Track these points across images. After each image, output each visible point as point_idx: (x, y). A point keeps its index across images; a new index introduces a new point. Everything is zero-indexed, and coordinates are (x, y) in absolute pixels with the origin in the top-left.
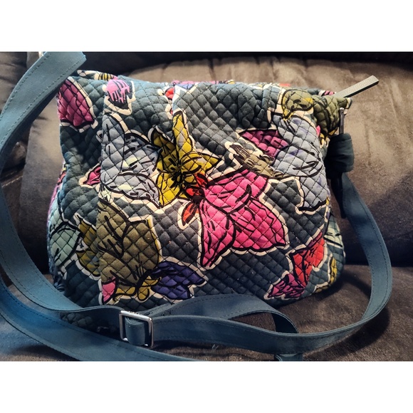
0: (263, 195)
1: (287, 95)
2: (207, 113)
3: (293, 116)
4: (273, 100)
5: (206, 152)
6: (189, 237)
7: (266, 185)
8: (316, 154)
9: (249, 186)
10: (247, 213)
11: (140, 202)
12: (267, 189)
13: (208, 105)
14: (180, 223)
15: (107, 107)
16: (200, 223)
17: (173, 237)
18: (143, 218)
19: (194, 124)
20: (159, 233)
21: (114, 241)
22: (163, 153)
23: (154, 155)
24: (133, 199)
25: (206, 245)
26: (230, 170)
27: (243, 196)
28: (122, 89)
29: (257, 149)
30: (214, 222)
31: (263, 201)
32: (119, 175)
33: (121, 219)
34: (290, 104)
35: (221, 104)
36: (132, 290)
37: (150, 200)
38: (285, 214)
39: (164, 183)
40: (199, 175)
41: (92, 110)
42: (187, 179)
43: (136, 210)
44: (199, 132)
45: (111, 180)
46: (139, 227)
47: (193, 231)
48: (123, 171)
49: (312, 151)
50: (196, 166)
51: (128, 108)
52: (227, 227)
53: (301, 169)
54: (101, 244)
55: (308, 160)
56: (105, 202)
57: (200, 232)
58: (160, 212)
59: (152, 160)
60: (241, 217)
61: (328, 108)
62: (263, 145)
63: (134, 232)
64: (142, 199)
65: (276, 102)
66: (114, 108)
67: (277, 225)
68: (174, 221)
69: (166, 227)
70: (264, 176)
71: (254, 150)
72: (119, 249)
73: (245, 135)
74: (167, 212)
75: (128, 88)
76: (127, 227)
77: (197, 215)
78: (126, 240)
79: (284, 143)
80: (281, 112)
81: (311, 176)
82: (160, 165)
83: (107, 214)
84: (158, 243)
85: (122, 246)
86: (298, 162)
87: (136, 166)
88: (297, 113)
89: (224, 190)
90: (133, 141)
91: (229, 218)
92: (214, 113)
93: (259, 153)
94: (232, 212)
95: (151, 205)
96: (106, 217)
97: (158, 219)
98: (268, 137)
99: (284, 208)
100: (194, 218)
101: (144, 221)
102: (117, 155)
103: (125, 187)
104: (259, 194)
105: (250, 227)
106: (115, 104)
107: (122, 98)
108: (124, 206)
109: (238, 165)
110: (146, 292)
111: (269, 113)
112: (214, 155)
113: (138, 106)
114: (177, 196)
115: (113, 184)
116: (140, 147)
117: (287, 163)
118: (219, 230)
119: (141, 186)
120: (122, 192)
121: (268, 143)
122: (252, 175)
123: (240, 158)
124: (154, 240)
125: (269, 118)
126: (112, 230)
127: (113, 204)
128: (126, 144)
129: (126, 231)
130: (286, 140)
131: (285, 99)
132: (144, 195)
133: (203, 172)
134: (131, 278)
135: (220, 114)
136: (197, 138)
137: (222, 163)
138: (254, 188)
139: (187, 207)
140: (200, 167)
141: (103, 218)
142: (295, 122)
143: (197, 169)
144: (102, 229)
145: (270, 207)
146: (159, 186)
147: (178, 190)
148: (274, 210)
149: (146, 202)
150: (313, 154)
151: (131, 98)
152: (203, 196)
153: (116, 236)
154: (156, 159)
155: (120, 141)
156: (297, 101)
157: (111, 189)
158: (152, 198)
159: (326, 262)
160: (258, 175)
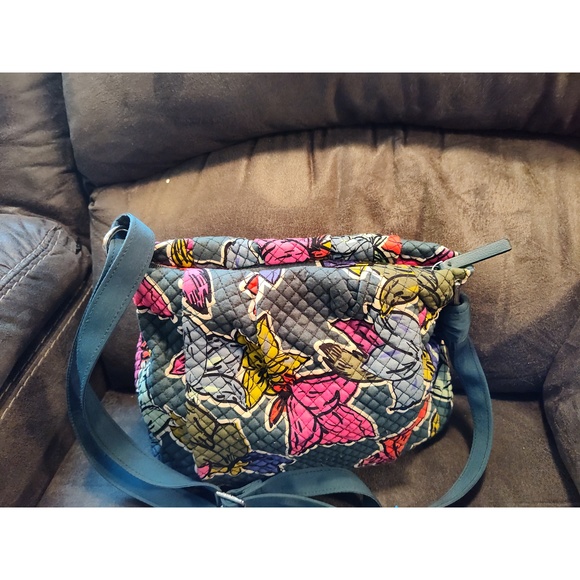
0: (353, 399)
1: (387, 287)
2: (295, 305)
3: (393, 312)
4: (370, 295)
5: (295, 351)
6: (278, 438)
7: (355, 390)
8: (414, 353)
9: (337, 392)
10: (334, 417)
11: (227, 405)
12: (357, 395)
13: (296, 297)
14: (267, 424)
15: (185, 309)
16: (287, 423)
17: (261, 438)
18: (231, 421)
19: (281, 322)
20: (248, 435)
21: (205, 438)
22: (248, 351)
23: (238, 353)
24: (221, 401)
25: (293, 445)
26: (319, 371)
27: (331, 401)
28: (200, 289)
29: (350, 343)
30: (301, 422)
31: (352, 407)
32: (204, 376)
33: (210, 421)
34: (391, 298)
35: (311, 294)
36: (226, 469)
37: (237, 403)
38: (375, 414)
39: (251, 380)
40: (287, 375)
41: (169, 307)
42: (274, 380)
43: (224, 413)
44: (286, 331)
45: (196, 381)
46: (227, 428)
47: (280, 432)
48: (208, 370)
49: (411, 350)
50: (283, 368)
51: (207, 313)
52: (314, 429)
53: (396, 371)
54: (193, 440)
55: (404, 362)
56: (192, 403)
57: (287, 432)
58: (247, 415)
59: (237, 358)
60: (329, 421)
61: (439, 291)
62: (357, 337)
63: (223, 432)
64: (229, 402)
65: (374, 297)
66: (194, 312)
67: (366, 425)
68: (262, 424)
69: (254, 429)
70: (353, 381)
71: (347, 344)
72: (210, 444)
73: (337, 325)
74: (255, 414)
75: (206, 287)
76: (216, 428)
77: (285, 413)
78: (216, 438)
79: (381, 342)
80: (379, 307)
81: (406, 379)
82: (245, 362)
83: (195, 415)
84: (247, 442)
85: (213, 442)
86: (393, 364)
87: (220, 367)
88: (397, 308)
89: (312, 390)
90: (216, 341)
91: (316, 420)
92: (303, 303)
93: (352, 347)
94: (320, 415)
95: (237, 408)
96: (195, 419)
97: (245, 422)
98: (363, 329)
99: (373, 410)
100: (282, 417)
101: (232, 424)
102: (200, 355)
103: (211, 389)
104: (348, 400)
105: (337, 429)
106: (195, 307)
107: (200, 302)
108: (212, 408)
109: (328, 369)
110: (238, 470)
111: (365, 308)
112: (303, 355)
113: (218, 311)
114: (265, 393)
115: (199, 386)
116: (223, 345)
117: (381, 363)
118: (306, 432)
119: (227, 388)
120: (208, 394)
121: (363, 335)
122: (341, 380)
123: (329, 362)
124: (243, 439)
125: (366, 311)
126: (202, 430)
127: (201, 406)
128: (208, 344)
129: (215, 431)
130: (382, 339)
131: (384, 292)
132: (230, 398)
133: (290, 372)
134: (223, 462)
135: (310, 303)
136: (284, 338)
137: (310, 363)
138: (343, 394)
139: (274, 404)
140: (287, 368)
141: (192, 420)
142: (394, 319)
143: (284, 371)
144: (192, 429)
145: (359, 411)
146: (246, 385)
147: (265, 385)
148: (363, 413)
149: (232, 405)
150: (411, 354)
151: (210, 301)
152: (291, 392)
153: (206, 434)
154: (241, 357)
155: (202, 342)
156: (399, 294)
157: (198, 391)
158: (238, 400)
159: (428, 420)
160: (348, 380)
